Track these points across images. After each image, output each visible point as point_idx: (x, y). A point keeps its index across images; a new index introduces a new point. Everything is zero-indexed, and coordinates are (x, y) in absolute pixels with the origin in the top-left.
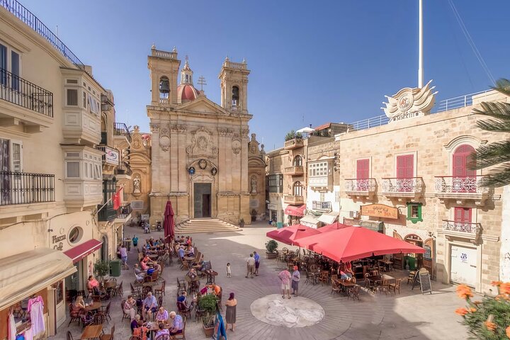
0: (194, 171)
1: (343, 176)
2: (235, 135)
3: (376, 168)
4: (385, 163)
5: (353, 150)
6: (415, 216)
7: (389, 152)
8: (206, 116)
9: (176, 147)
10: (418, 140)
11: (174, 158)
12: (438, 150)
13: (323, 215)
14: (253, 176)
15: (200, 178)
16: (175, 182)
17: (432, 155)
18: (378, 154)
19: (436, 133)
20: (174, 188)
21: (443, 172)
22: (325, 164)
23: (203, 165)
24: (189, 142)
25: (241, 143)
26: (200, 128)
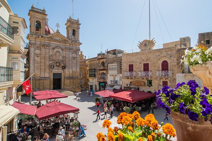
0: (53, 67)
1: (123, 71)
2: (74, 51)
3: (136, 68)
4: (139, 66)
5: (127, 60)
6: (150, 85)
7: (140, 62)
8: (60, 42)
9: (44, 56)
10: (150, 58)
11: (43, 61)
12: (157, 62)
13: (115, 86)
14: (81, 70)
15: (57, 70)
16: (43, 73)
17: (155, 63)
18: (136, 62)
19: (156, 56)
20: (42, 76)
21: (159, 69)
22: (116, 66)
23: (58, 64)
24: (51, 53)
25: (76, 55)
26: (57, 47)
